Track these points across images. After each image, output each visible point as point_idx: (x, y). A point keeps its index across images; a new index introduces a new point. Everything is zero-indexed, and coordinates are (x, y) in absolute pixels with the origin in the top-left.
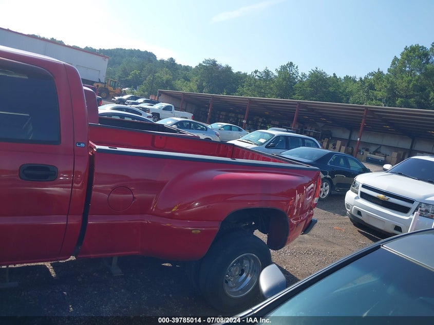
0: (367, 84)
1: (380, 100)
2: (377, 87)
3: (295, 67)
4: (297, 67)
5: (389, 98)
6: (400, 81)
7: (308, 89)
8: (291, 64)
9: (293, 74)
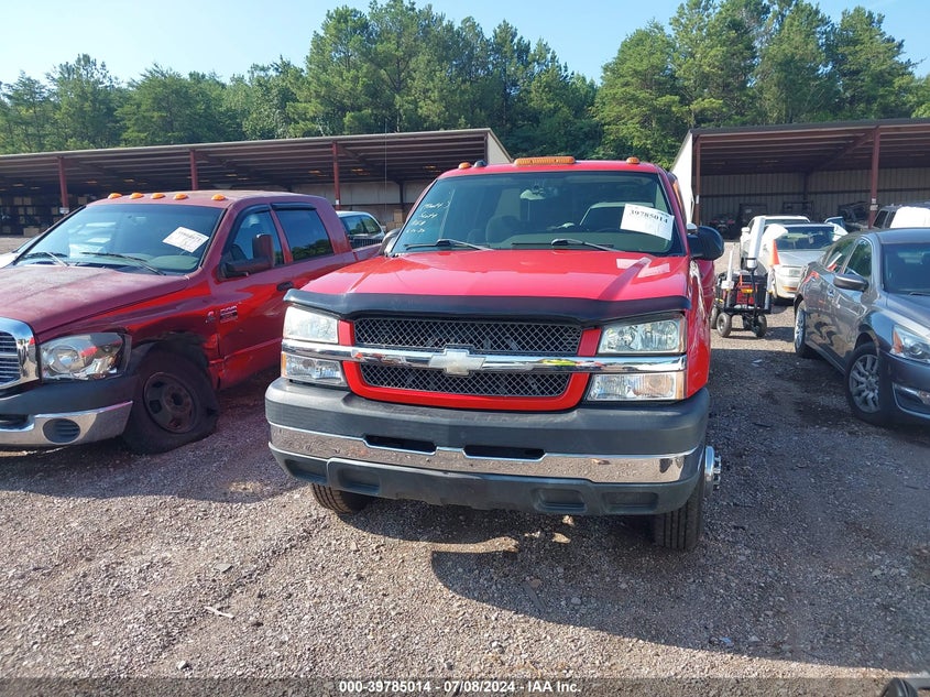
0: (275, 92)
1: (313, 119)
2: (301, 95)
3: (99, 66)
4: (103, 66)
5: (327, 114)
6: (337, 79)
7: (156, 114)
8: (86, 59)
9: (98, 82)
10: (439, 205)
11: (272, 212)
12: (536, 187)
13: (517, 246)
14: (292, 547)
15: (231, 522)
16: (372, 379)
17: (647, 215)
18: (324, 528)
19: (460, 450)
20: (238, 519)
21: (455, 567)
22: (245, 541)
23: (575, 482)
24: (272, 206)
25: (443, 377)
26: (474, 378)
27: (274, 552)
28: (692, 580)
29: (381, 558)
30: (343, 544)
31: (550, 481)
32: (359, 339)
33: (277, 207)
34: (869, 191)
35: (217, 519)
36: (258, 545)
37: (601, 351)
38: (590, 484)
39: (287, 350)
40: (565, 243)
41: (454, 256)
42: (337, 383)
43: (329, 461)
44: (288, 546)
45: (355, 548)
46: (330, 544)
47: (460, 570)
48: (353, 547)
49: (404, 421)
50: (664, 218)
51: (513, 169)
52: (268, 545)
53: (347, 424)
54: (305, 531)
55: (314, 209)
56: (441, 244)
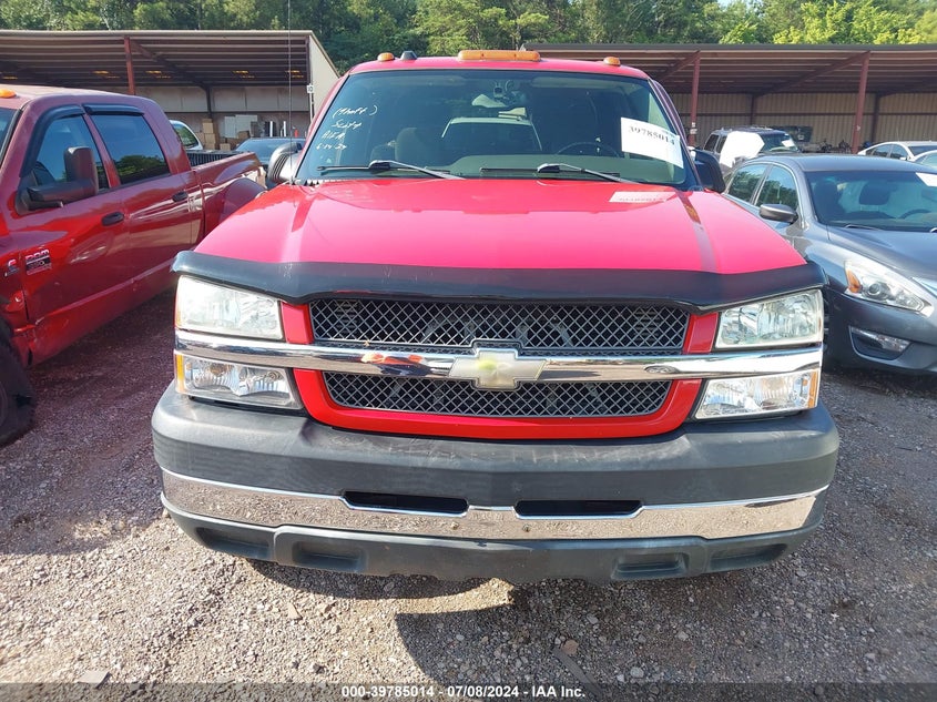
10: (362, 111)
11: (86, 116)
12: (498, 91)
13: (489, 174)
14: (197, 622)
15: (88, 584)
16: (345, 396)
17: (649, 133)
18: (238, 582)
19: (509, 508)
20: (99, 578)
21: (448, 631)
22: (118, 620)
23: (683, 542)
24: (86, 108)
25: (470, 391)
26: (521, 392)
27: (171, 637)
28: (757, 613)
29: (339, 629)
30: (275, 609)
31: (647, 544)
32: (320, 332)
33: (90, 110)
34: (689, 115)
35: (65, 581)
36: (143, 626)
37: (720, 344)
38: (703, 543)
39: (183, 347)
40: (555, 169)
41: (396, 185)
42: (282, 404)
43: (278, 531)
44: (191, 622)
45: (296, 616)
46: (254, 611)
47: (460, 637)
48: (292, 614)
49: (415, 468)
50: (670, 138)
51: (458, 64)
52: (159, 624)
53: (312, 475)
54: (211, 591)
55: (141, 114)
56: (377, 169)
